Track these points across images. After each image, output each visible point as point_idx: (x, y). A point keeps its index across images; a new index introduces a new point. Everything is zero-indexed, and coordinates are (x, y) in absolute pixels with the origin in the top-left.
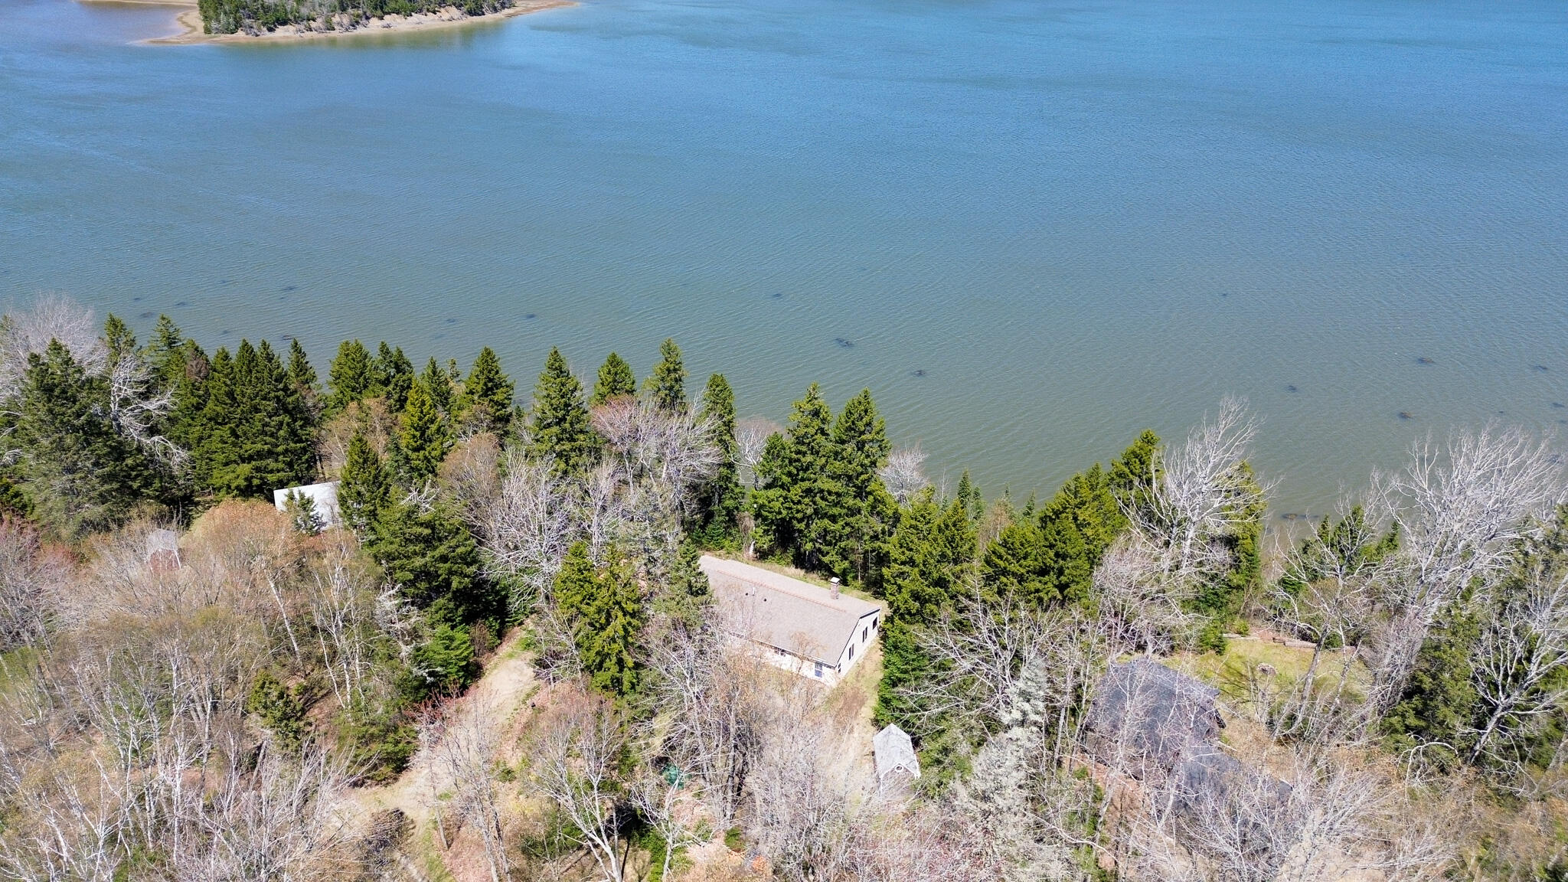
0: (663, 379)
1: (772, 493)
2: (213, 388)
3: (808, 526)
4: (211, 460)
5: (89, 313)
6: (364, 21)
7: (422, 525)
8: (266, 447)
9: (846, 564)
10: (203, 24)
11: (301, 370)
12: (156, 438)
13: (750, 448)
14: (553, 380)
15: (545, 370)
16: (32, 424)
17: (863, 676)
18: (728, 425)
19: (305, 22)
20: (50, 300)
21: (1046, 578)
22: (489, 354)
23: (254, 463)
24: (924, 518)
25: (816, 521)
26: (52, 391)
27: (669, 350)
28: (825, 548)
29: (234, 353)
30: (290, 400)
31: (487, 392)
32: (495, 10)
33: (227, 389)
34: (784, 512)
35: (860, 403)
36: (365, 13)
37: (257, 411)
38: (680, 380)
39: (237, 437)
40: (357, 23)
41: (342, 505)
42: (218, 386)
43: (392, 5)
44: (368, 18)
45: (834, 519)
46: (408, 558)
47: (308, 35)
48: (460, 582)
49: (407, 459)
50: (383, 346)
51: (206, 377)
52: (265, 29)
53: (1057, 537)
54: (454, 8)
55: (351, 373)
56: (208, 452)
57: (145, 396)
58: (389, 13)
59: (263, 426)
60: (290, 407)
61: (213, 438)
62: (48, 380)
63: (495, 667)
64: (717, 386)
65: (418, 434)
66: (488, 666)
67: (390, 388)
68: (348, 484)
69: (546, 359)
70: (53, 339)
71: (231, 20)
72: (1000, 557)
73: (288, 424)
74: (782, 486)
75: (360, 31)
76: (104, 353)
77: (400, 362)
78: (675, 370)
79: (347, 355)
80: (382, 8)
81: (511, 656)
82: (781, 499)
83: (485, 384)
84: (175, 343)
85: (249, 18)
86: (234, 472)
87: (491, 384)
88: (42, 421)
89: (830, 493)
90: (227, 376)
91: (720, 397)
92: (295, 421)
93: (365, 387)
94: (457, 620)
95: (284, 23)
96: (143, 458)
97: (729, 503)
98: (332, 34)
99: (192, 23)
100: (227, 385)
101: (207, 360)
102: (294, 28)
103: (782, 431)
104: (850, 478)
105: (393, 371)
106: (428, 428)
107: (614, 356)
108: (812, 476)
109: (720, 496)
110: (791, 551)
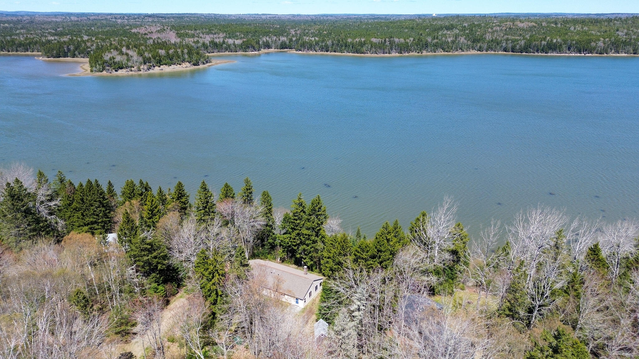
0: (245, 193)
1: (285, 236)
2: (76, 197)
3: (298, 248)
4: (73, 225)
5: (31, 170)
6: (153, 68)
7: (148, 244)
8: (94, 220)
9: (312, 262)
10: (90, 69)
11: (110, 192)
12: (53, 217)
13: (278, 218)
14: (202, 192)
15: (200, 189)
16: (5, 209)
17: (315, 304)
18: (270, 210)
19: (130, 68)
20: (17, 164)
21: (375, 260)
22: (180, 184)
23: (89, 226)
24: (335, 240)
25: (301, 246)
26: (14, 197)
27: (247, 182)
28: (304, 257)
29: (84, 184)
30: (105, 202)
31: (179, 198)
32: (204, 64)
33: (81, 197)
34: (290, 243)
35: (317, 200)
36: (153, 65)
37: (92, 206)
38: (252, 193)
39: (84, 216)
40: (150, 68)
41: (119, 238)
42: (78, 197)
43: (164, 62)
44: (154, 67)
45: (308, 245)
46: (142, 257)
47: (131, 73)
48: (161, 267)
49: (146, 222)
50: (141, 181)
51: (73, 193)
52: (114, 70)
53: (378, 244)
54: (188, 63)
55: (129, 192)
56: (72, 222)
57: (50, 200)
58: (162, 65)
59: (94, 211)
60: (105, 205)
61: (75, 216)
62: (13, 193)
63: (174, 301)
64: (265, 195)
65: (150, 212)
66: (172, 301)
67: (143, 197)
68: (122, 230)
69: (200, 185)
70: (16, 178)
71: (101, 67)
72: (358, 252)
73: (104, 211)
74: (290, 233)
75: (151, 71)
76: (35, 185)
77: (147, 187)
78: (250, 189)
79: (127, 185)
80: (160, 63)
81: (181, 297)
82: (289, 238)
83: (178, 195)
84: (63, 181)
85: (108, 66)
86: (81, 229)
87: (180, 195)
88: (9, 208)
89: (306, 235)
90: (81, 192)
91: (267, 200)
92: (106, 210)
93: (134, 196)
94: (160, 282)
95: (122, 68)
96: (47, 223)
97: (271, 241)
98: (140, 72)
99: (86, 68)
100: (81, 196)
101: (75, 187)
102: (125, 70)
103: (289, 212)
104: (313, 228)
105: (144, 190)
106: (154, 210)
107: (227, 184)
108: (299, 228)
109: (267, 238)
110: (293, 259)
